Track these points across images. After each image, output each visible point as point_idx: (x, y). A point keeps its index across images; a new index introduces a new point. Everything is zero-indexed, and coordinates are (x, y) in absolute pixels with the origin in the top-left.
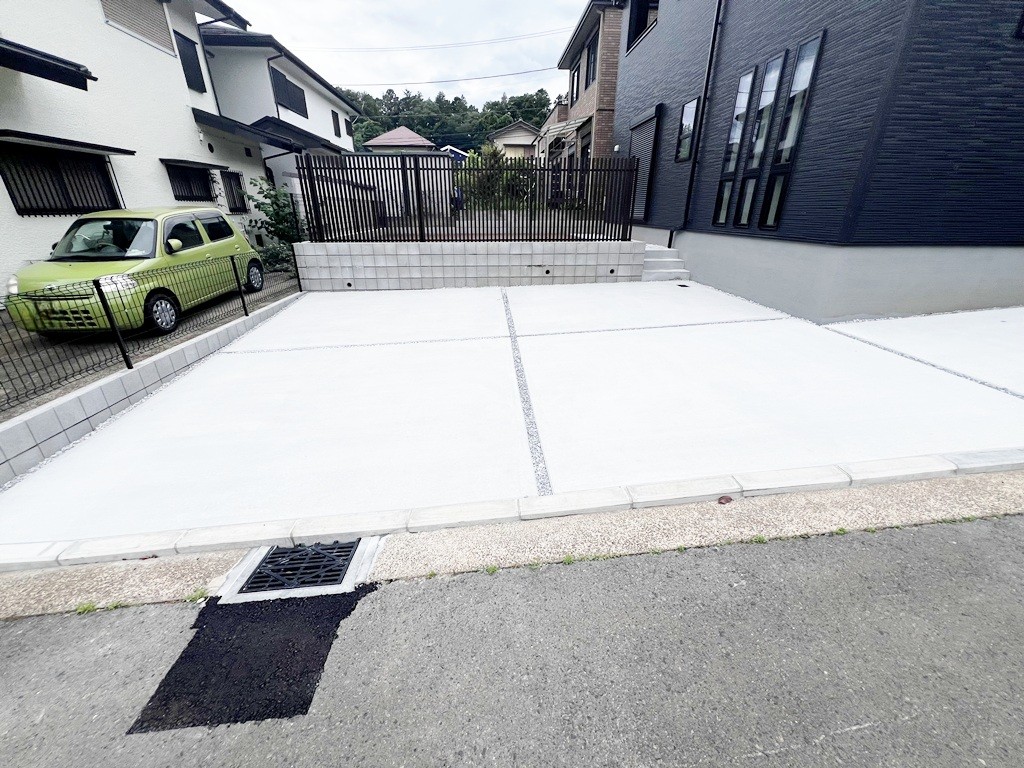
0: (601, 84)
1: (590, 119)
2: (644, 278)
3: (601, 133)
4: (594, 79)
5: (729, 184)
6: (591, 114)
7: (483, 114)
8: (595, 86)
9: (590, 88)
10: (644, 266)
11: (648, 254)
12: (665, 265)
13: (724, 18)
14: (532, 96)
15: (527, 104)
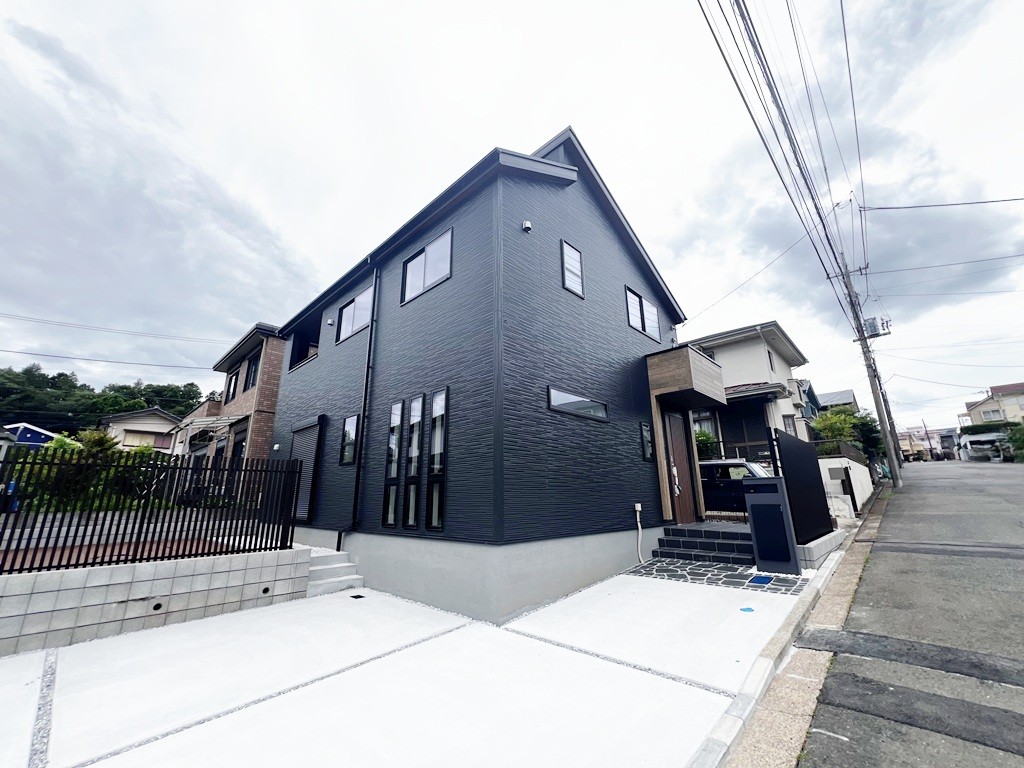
0: (261, 390)
1: (247, 418)
2: (309, 592)
3: (258, 432)
4: (253, 385)
5: (393, 489)
6: (248, 413)
7: (99, 396)
8: (254, 391)
9: (249, 392)
10: (310, 577)
11: (313, 561)
12: (334, 573)
13: (373, 365)
14: (178, 387)
15: (170, 393)
